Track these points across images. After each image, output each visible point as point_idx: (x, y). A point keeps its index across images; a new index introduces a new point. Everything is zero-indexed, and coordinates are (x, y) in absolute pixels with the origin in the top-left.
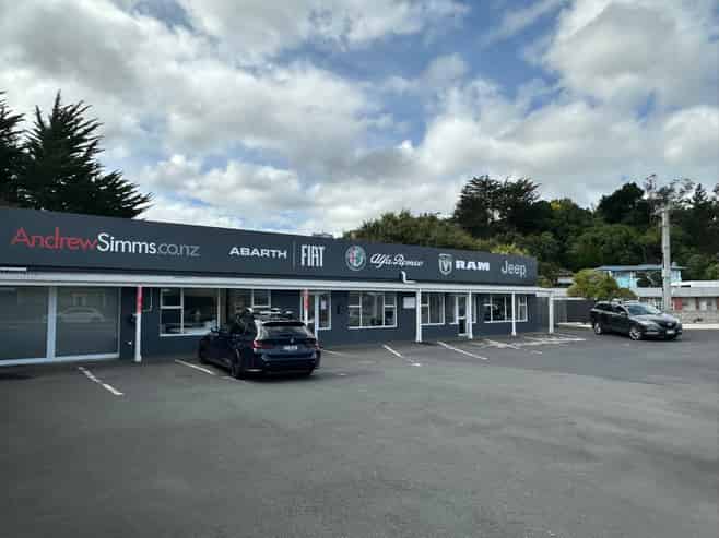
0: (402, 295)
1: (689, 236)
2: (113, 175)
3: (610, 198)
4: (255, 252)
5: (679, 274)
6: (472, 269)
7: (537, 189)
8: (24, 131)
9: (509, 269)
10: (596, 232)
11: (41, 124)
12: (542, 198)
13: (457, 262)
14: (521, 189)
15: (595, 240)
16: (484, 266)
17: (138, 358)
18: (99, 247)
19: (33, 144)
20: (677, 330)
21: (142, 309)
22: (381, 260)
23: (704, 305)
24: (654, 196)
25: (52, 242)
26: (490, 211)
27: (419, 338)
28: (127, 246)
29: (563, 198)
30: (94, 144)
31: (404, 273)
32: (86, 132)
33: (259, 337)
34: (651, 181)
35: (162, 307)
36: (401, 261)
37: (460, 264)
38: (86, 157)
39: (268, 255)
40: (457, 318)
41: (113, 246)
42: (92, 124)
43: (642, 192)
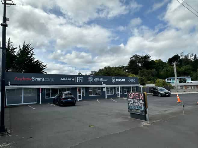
0: (102, 88)
1: (193, 68)
2: (37, 60)
3: (171, 59)
4: (66, 79)
5: (190, 79)
6: (120, 81)
7: (150, 57)
8: (17, 51)
9: (130, 80)
10: (168, 68)
11: (20, 49)
12: (152, 60)
13: (117, 79)
14: (146, 57)
15: (167, 71)
16: (124, 80)
17: (40, 103)
18: (32, 80)
19: (19, 54)
20: (169, 94)
21: (41, 93)
22: (97, 80)
23: (193, 87)
24: (183, 58)
25: (22, 79)
26: (138, 64)
27: (106, 98)
28: (38, 79)
29: (158, 59)
30: (33, 53)
31: (103, 83)
32: (31, 50)
33: (63, 97)
34: (182, 54)
35: (46, 92)
36: (102, 80)
37: (117, 80)
38: (31, 56)
39: (69, 80)
40: (117, 93)
41: (35, 79)
42: (32, 48)
43: (180, 57)
